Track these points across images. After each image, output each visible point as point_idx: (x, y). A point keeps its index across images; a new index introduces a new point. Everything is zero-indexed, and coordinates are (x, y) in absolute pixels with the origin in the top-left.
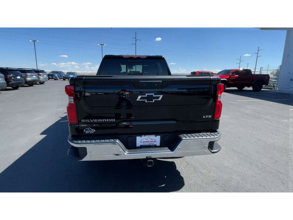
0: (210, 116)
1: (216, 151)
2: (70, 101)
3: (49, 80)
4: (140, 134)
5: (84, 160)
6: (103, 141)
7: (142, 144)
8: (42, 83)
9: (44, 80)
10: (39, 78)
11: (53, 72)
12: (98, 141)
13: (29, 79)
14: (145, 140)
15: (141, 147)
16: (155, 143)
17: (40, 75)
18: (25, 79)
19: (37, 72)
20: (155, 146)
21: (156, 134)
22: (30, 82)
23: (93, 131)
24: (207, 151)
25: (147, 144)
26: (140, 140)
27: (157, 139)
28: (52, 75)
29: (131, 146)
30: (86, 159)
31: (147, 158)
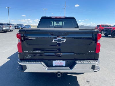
0: (93, 51)
1: (96, 70)
2: (19, 42)
3: (15, 29)
4: (55, 60)
5: (25, 71)
6: (35, 62)
7: (56, 65)
8: (11, 31)
9: (12, 29)
10: (10, 28)
11: (18, 25)
12: (32, 62)
13: (4, 29)
14: (57, 63)
15: (55, 66)
16: (63, 65)
17: (10, 26)
18: (2, 28)
19: (9, 25)
20: (63, 66)
21: (63, 60)
22: (5, 30)
23: (30, 57)
24: (91, 70)
25: (59, 65)
26: (55, 63)
27: (64, 63)
28: (17, 27)
29: (49, 65)
30: (26, 71)
31: (58, 72)
